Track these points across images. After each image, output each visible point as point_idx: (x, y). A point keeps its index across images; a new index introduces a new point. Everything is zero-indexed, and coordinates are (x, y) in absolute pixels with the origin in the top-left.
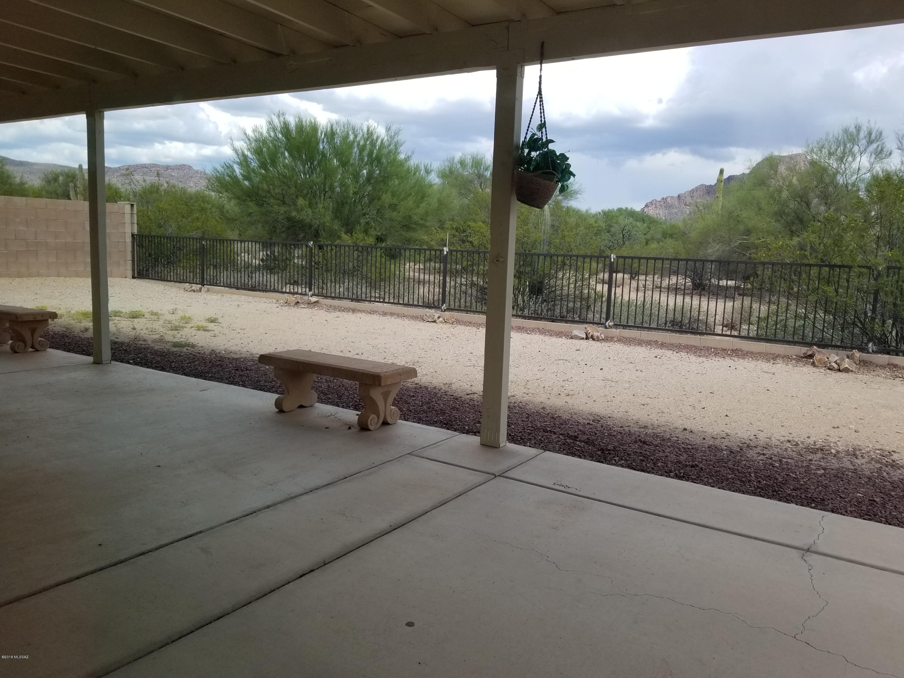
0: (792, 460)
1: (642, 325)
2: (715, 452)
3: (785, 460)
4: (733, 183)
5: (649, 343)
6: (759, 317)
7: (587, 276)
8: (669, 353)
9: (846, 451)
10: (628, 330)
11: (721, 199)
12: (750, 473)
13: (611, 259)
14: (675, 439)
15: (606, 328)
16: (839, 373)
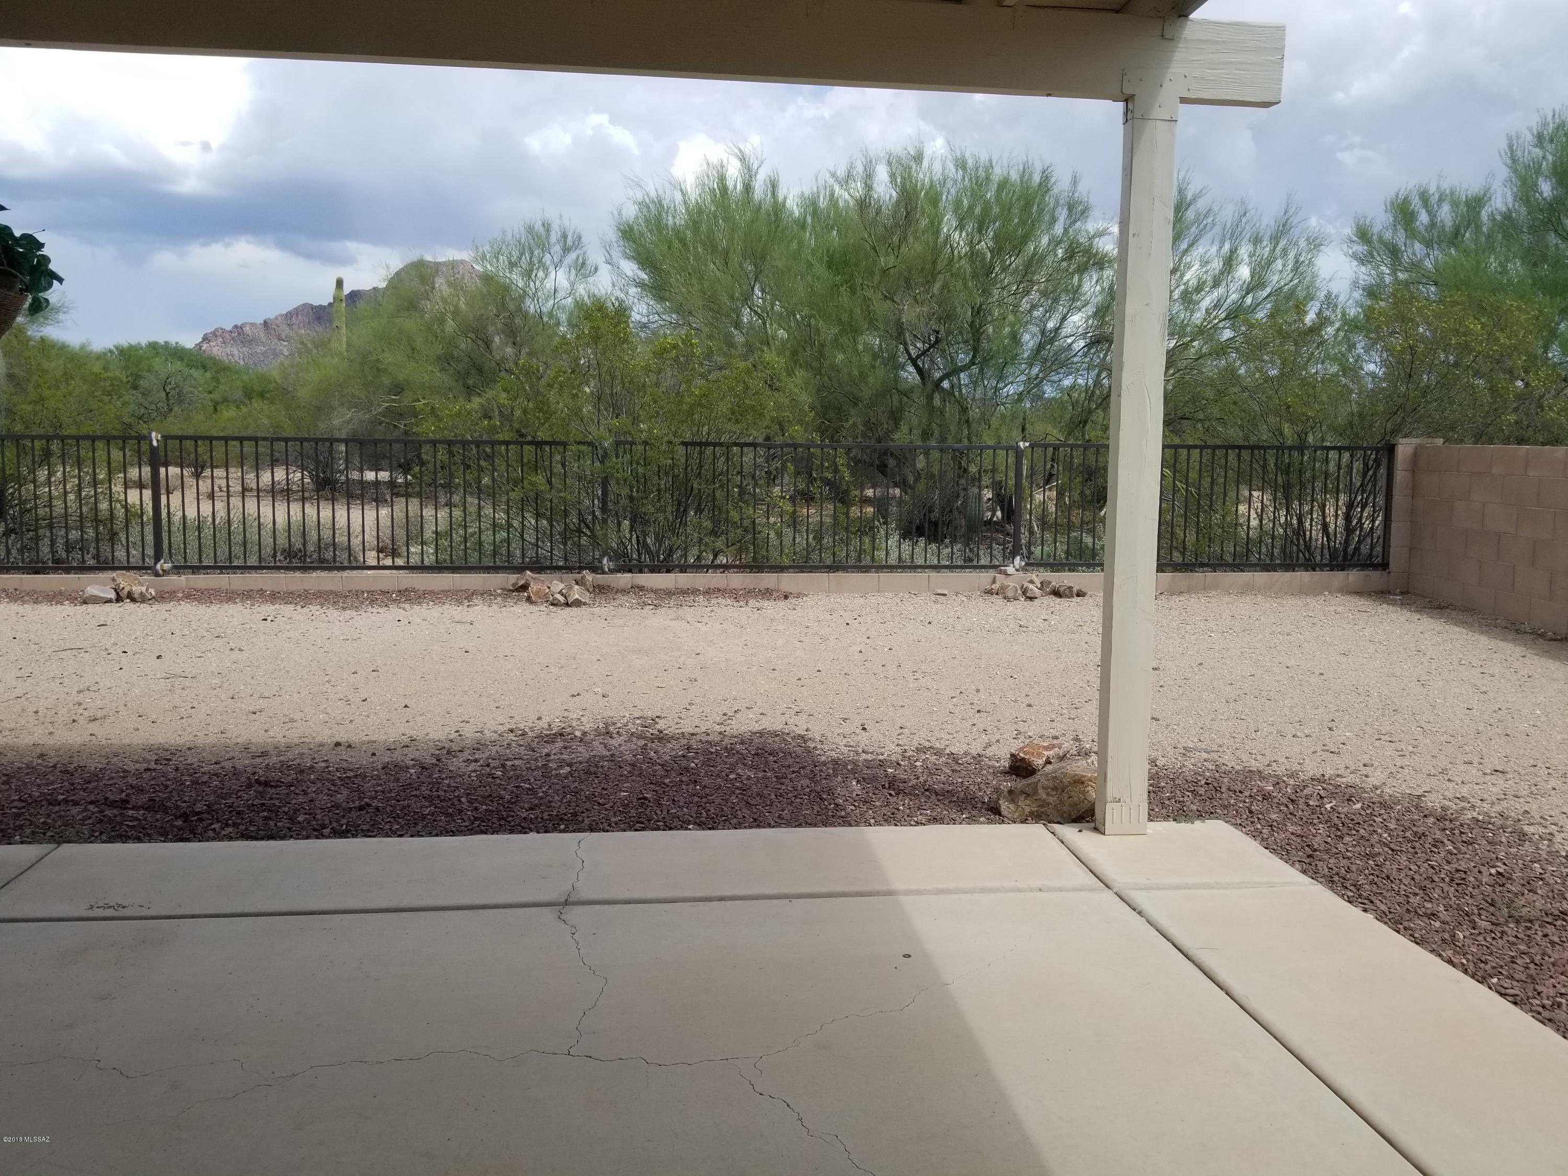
0: (521, 761)
1: (231, 562)
2: (396, 773)
3: (509, 763)
4: (361, 304)
5: (247, 596)
6: (436, 533)
7: (102, 476)
8: (288, 609)
9: (596, 730)
10: (202, 576)
11: (344, 331)
12: (459, 798)
13: (151, 441)
14: (323, 764)
15: (157, 575)
16: (568, 609)
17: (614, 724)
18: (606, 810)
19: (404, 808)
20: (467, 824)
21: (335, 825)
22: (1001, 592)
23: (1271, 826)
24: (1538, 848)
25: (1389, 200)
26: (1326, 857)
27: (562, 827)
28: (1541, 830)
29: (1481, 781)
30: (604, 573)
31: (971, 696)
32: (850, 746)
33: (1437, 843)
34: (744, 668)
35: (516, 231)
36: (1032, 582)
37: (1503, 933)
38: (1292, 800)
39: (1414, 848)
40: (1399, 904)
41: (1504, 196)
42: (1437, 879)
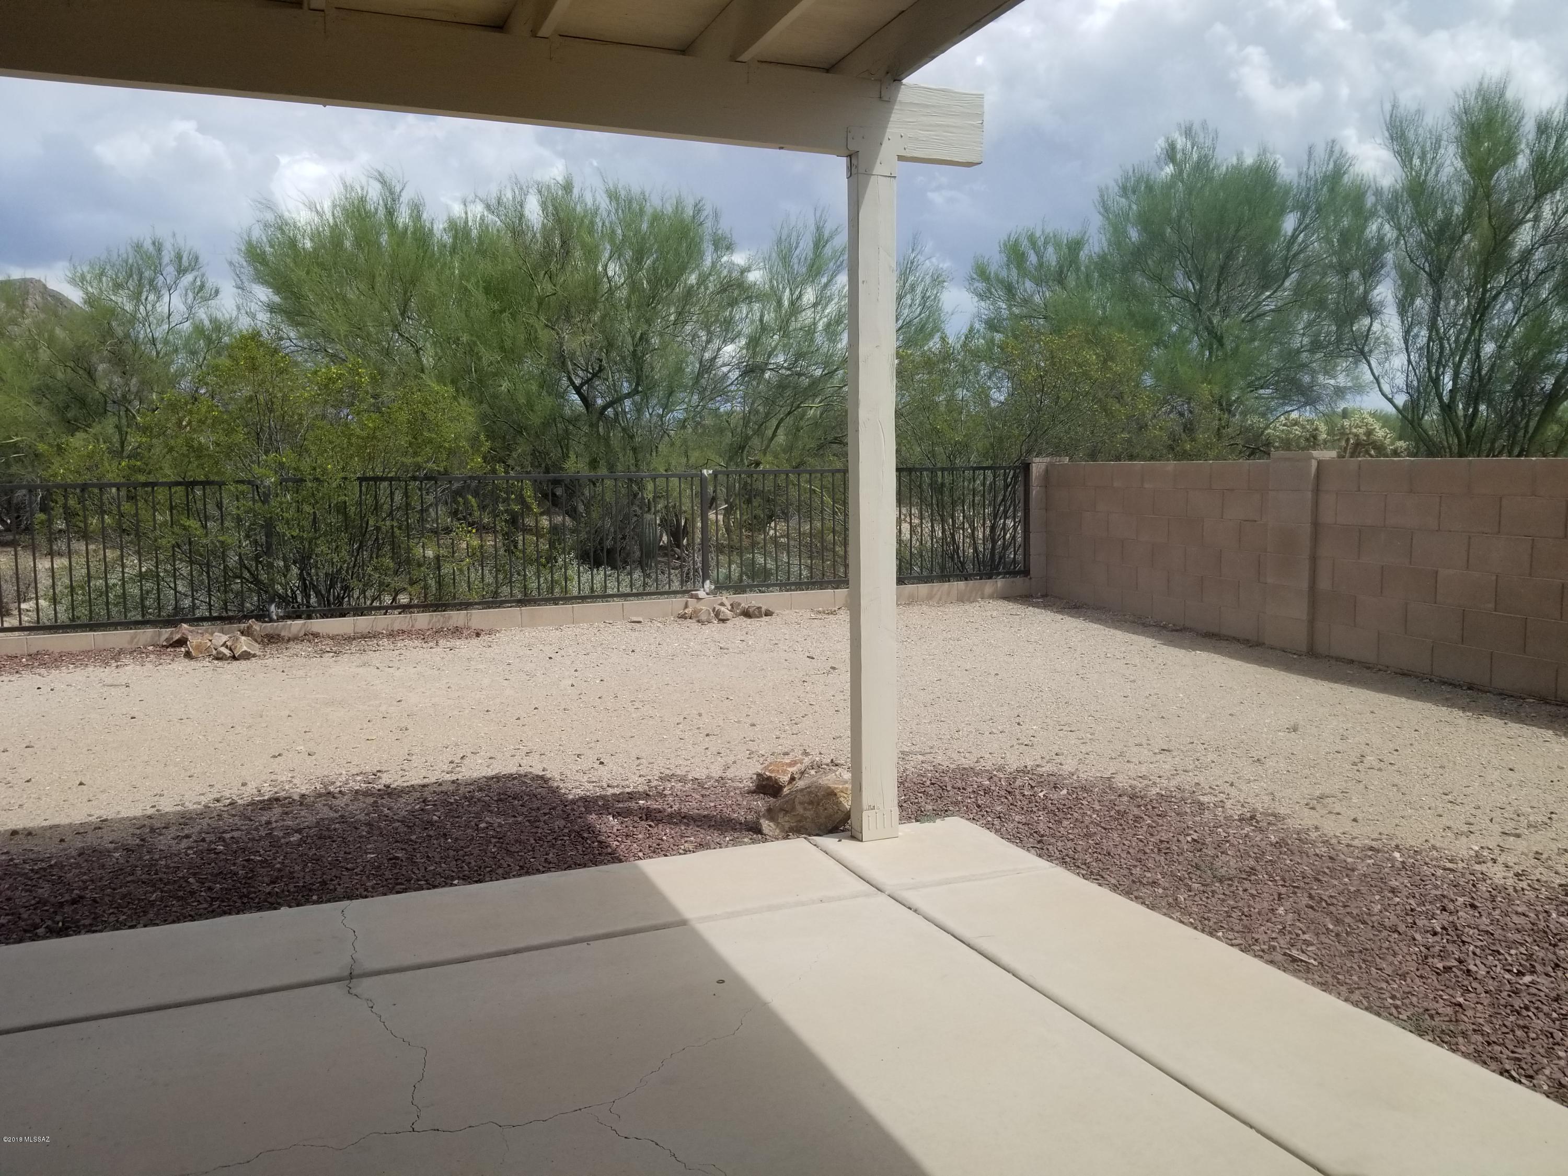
0: (241, 832)
2: (98, 859)
9: (314, 792)
12: (184, 879)
16: (236, 663)
17: (333, 783)
18: (357, 874)
19: (123, 897)
20: (205, 906)
21: (49, 923)
22: (694, 616)
23: (999, 817)
24: (1215, 815)
25: (1002, 242)
26: (1053, 840)
27: (315, 898)
28: (1213, 799)
29: (1154, 759)
30: (271, 620)
31: (695, 721)
32: (593, 782)
33: (1137, 819)
34: (456, 712)
35: (122, 251)
36: (722, 604)
37: (1213, 892)
38: (1009, 792)
39: (1121, 825)
40: (1124, 876)
41: (1100, 241)
42: (1148, 851)
